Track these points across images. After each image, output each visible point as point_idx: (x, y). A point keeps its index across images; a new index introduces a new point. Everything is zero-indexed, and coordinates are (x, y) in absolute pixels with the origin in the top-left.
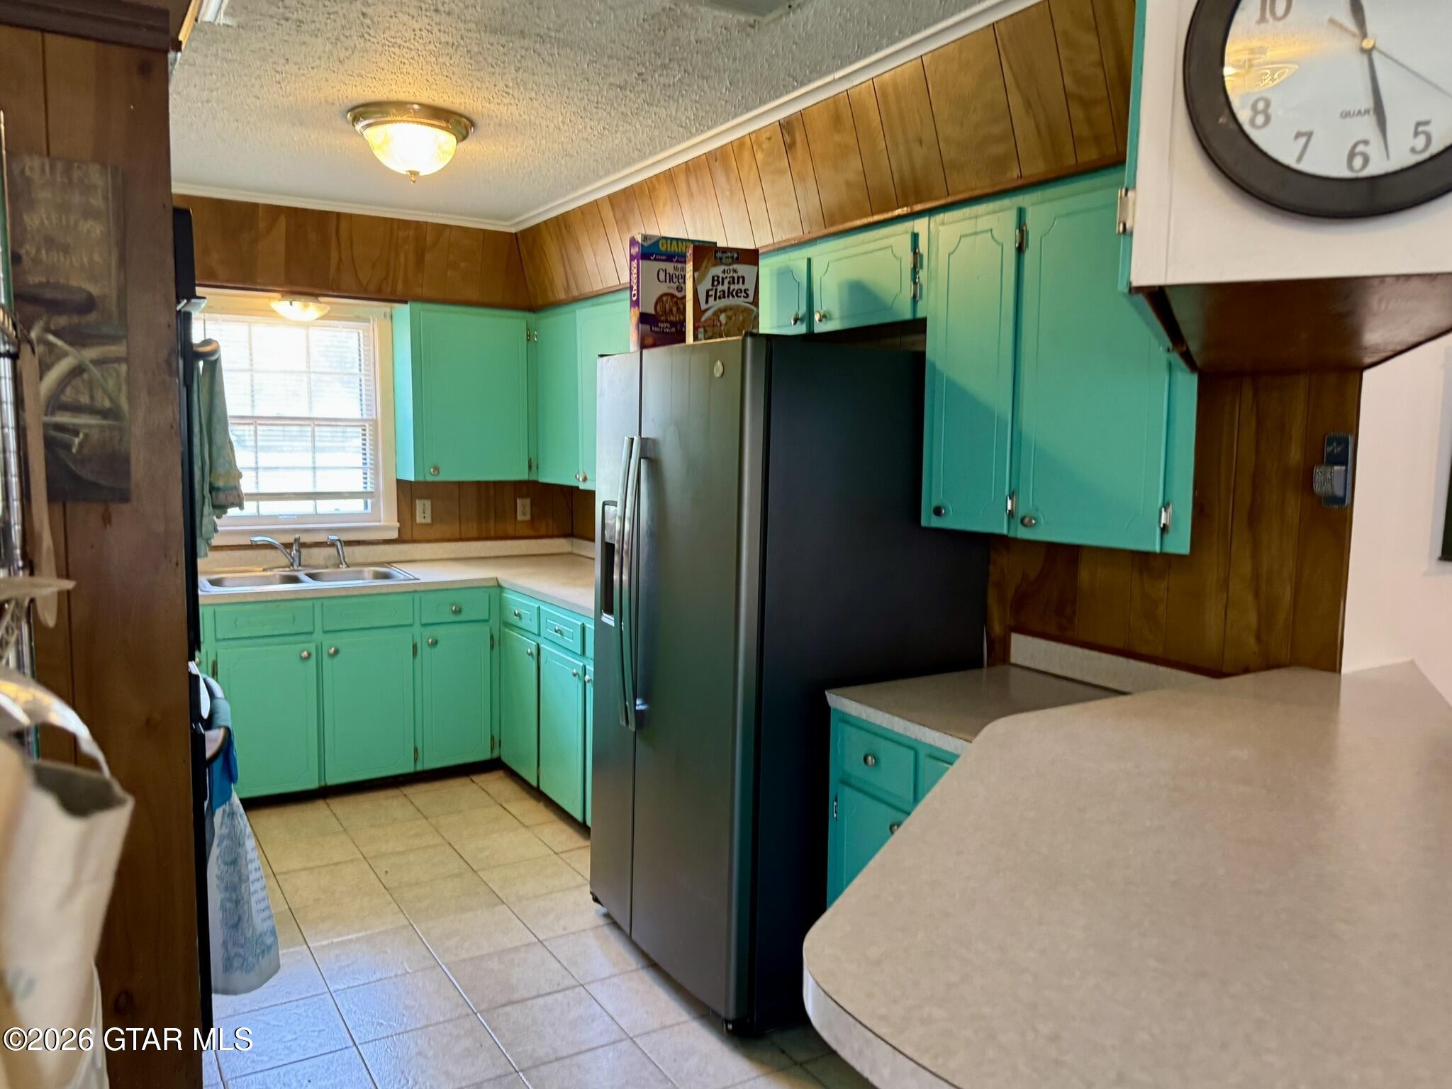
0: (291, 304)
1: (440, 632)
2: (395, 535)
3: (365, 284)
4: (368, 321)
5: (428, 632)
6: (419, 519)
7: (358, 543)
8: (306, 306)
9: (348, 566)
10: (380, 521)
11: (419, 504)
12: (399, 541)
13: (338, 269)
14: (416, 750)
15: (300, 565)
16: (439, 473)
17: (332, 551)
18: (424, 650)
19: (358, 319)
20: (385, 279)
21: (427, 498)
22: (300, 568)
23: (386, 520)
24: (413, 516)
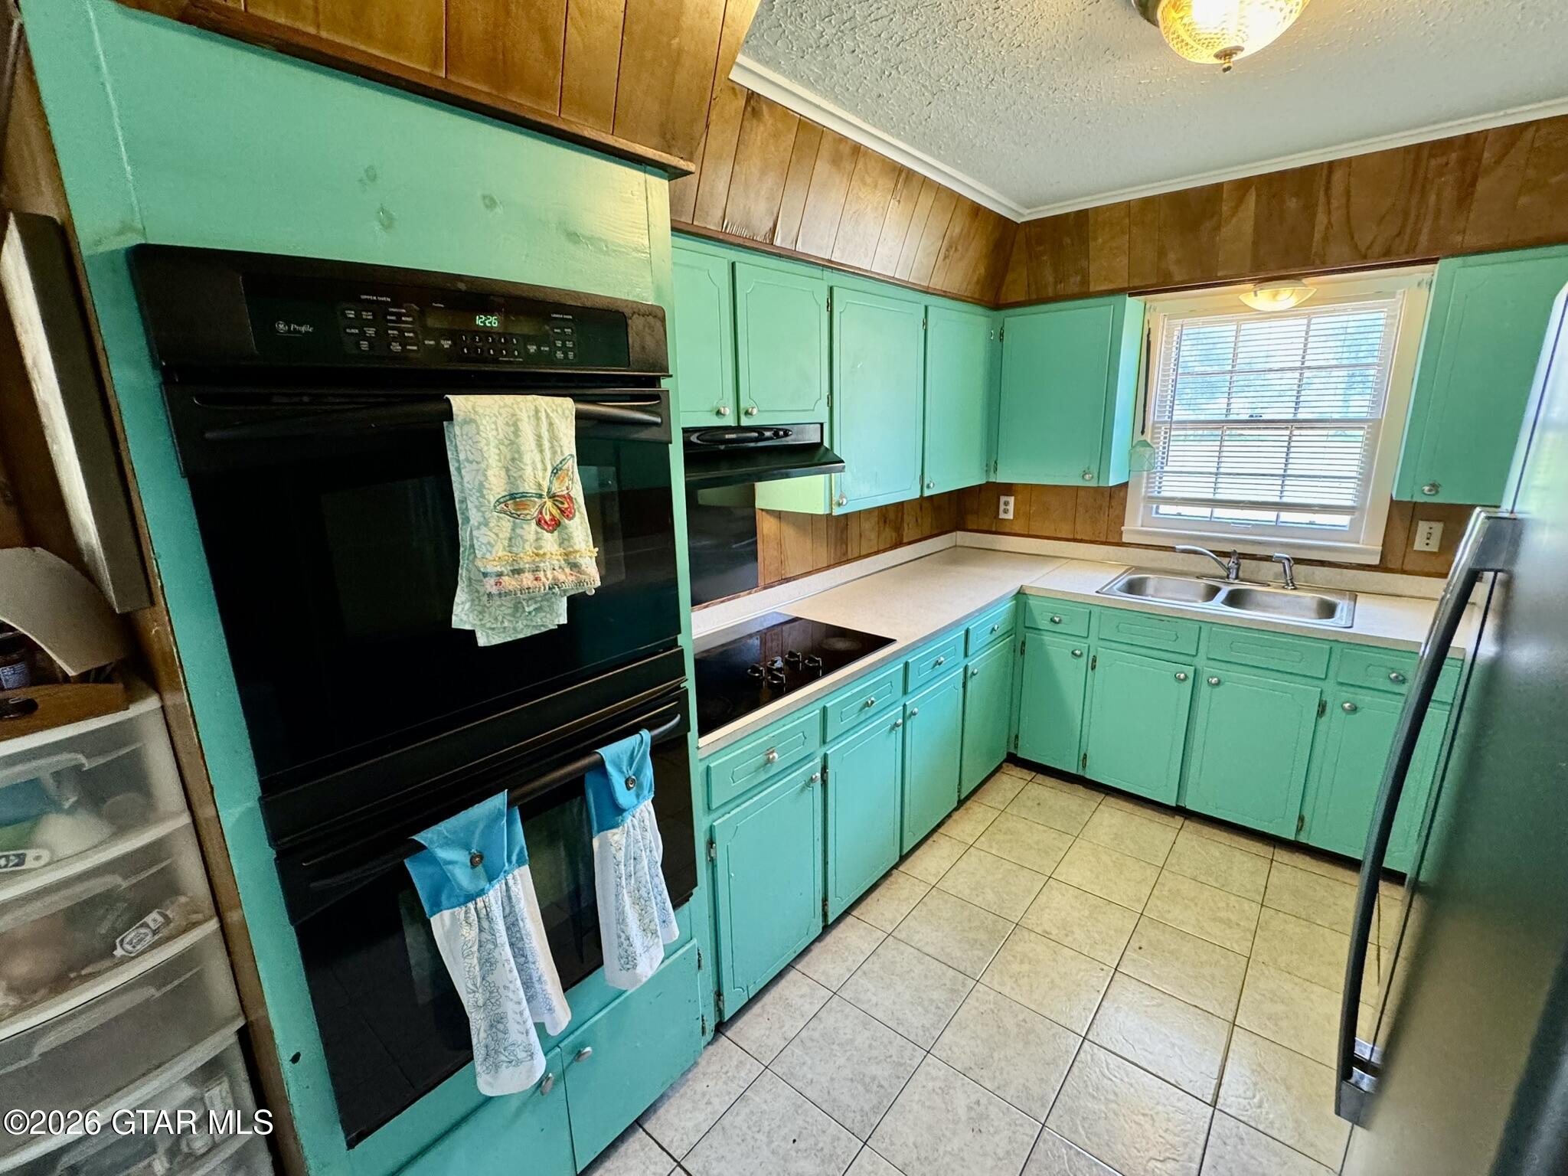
0: (1256, 295)
1: (1364, 698)
2: (1375, 560)
3: (1363, 250)
4: (1392, 295)
5: (1346, 694)
6: (1419, 545)
7: (1322, 563)
8: (1275, 295)
9: (1295, 589)
10: (1358, 543)
11: (1423, 527)
12: (1382, 567)
13: (1326, 238)
14: (1301, 819)
15: (1237, 577)
16: (1437, 492)
17: (1279, 567)
18: (1334, 713)
19: (1380, 295)
20: (1399, 234)
21: (1439, 521)
22: (1236, 581)
23: (1369, 545)
24: (1410, 539)
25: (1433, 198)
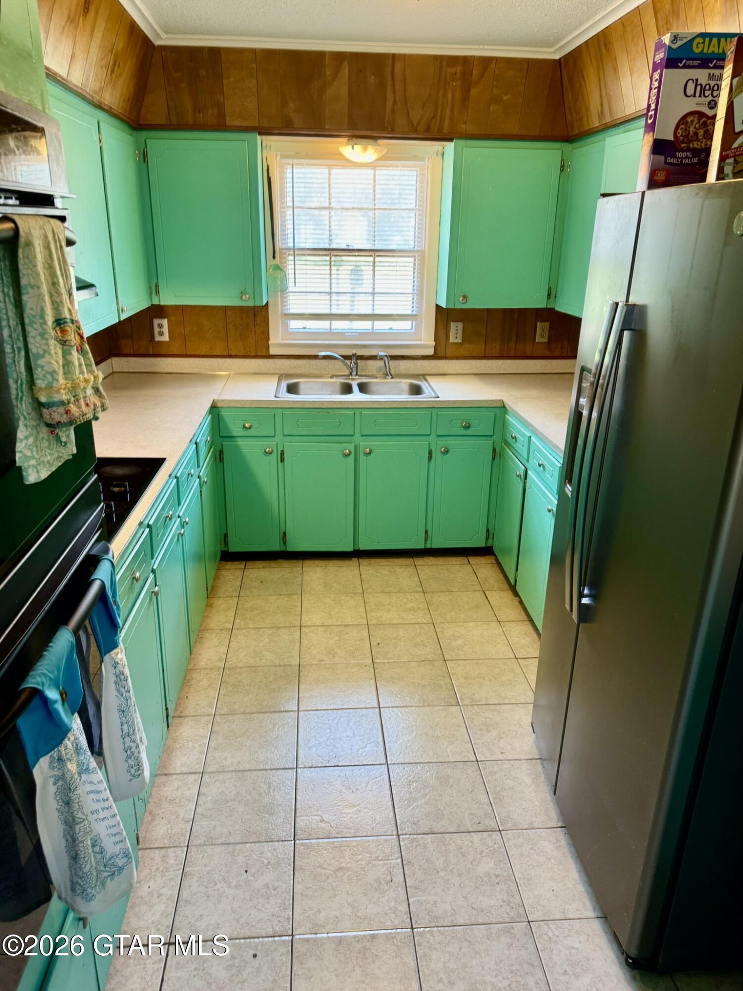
0: (353, 148)
1: (451, 442)
2: (431, 352)
3: (415, 125)
4: (423, 159)
5: (442, 442)
6: (452, 339)
7: (403, 357)
8: (365, 149)
9: (392, 378)
10: (421, 340)
11: (453, 326)
12: (435, 357)
13: (393, 111)
14: (426, 532)
15: (357, 375)
16: (467, 301)
17: (381, 363)
18: (437, 455)
19: (415, 158)
20: (433, 117)
21: (461, 321)
22: (357, 377)
23: (426, 340)
24: (447, 337)
25: (450, 95)
